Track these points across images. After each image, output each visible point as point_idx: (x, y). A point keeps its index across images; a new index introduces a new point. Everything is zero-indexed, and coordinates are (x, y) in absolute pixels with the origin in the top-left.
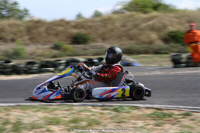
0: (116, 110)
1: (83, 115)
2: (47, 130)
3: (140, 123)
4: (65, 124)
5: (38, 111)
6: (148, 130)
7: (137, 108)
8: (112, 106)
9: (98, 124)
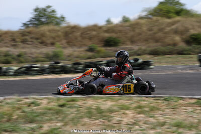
0: (166, 100)
1: (143, 103)
2: (123, 114)
3: (190, 109)
4: (133, 109)
5: (106, 101)
6: (197, 113)
7: (182, 98)
8: (162, 97)
9: (158, 109)
